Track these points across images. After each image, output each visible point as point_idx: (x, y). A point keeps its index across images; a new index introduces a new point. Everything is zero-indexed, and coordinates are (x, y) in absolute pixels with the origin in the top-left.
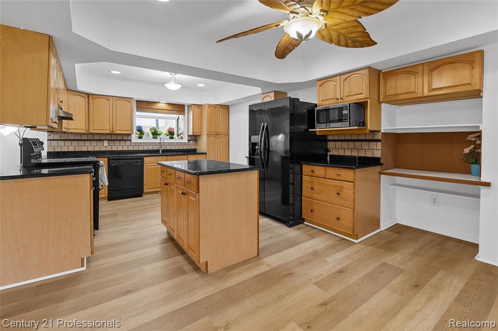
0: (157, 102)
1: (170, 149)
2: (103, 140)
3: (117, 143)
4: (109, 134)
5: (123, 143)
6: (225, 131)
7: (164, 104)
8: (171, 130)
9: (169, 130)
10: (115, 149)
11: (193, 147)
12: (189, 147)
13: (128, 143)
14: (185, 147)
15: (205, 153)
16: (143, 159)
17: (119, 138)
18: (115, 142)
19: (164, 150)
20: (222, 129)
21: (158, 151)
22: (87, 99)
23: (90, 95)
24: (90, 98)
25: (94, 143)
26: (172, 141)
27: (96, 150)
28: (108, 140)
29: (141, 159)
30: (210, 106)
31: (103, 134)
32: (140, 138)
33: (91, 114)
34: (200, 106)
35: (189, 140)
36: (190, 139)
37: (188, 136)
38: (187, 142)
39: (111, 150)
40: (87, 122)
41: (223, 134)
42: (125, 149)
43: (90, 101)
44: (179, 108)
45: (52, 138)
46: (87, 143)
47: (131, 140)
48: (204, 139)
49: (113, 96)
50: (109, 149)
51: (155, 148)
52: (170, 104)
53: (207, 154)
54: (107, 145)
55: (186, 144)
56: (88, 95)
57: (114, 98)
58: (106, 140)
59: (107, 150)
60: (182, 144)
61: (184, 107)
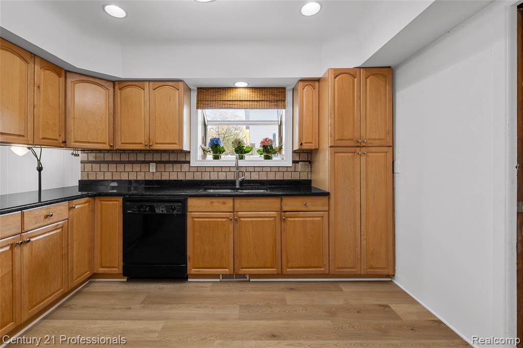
1: (257, 179)
2: (149, 162)
3: (169, 167)
5: (177, 167)
6: (383, 137)
8: (266, 144)
9: (262, 142)
10: (165, 177)
11: (304, 177)
12: (296, 177)
13: (185, 167)
14: (288, 177)
15: (327, 194)
16: (183, 202)
18: (167, 165)
19: (243, 180)
20: (372, 132)
21: (233, 182)
22: (111, 89)
23: (116, 83)
24: (116, 87)
25: (136, 167)
26: (268, 163)
28: (157, 162)
29: (179, 201)
30: (338, 73)
32: (216, 158)
33: (117, 115)
34: (317, 84)
35: (294, 162)
36: (297, 159)
37: (294, 152)
38: (290, 164)
39: (160, 179)
40: (111, 131)
41: (378, 143)
42: (181, 177)
43: (116, 93)
45: (85, 159)
46: (128, 167)
47: (189, 162)
48: (325, 159)
49: (148, 80)
50: (157, 177)
51: (231, 177)
53: (332, 195)
54: (154, 171)
55: (289, 170)
57: (151, 83)
58: (153, 162)
59: (155, 179)
60: (281, 169)
61: (285, 92)
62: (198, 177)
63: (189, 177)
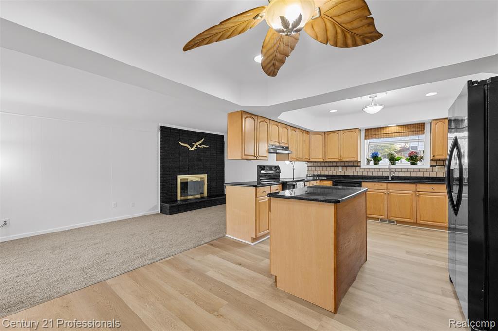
0: (387, 127)
2: (338, 167)
3: (349, 169)
4: (338, 161)
5: (353, 169)
7: (396, 127)
8: (412, 155)
9: (409, 154)
10: (347, 174)
11: (440, 175)
12: (433, 175)
13: (358, 169)
14: (427, 175)
17: (350, 165)
18: (347, 168)
19: (393, 176)
21: (387, 178)
22: (324, 136)
24: (326, 134)
25: (332, 169)
26: (414, 167)
27: (333, 174)
28: (342, 167)
29: (359, 184)
31: (334, 161)
32: (376, 164)
33: (326, 147)
34: (446, 120)
35: (431, 166)
36: (435, 164)
37: (432, 160)
38: (429, 168)
40: (324, 153)
42: (355, 174)
43: (326, 137)
44: (418, 128)
45: (309, 165)
46: (328, 169)
47: (360, 166)
49: (341, 130)
50: (343, 174)
51: (385, 174)
52: (403, 125)
54: (341, 171)
55: (428, 171)
56: (325, 132)
58: (340, 166)
59: (341, 175)
60: (421, 170)
61: (424, 126)
62: (365, 174)
63: (360, 174)
